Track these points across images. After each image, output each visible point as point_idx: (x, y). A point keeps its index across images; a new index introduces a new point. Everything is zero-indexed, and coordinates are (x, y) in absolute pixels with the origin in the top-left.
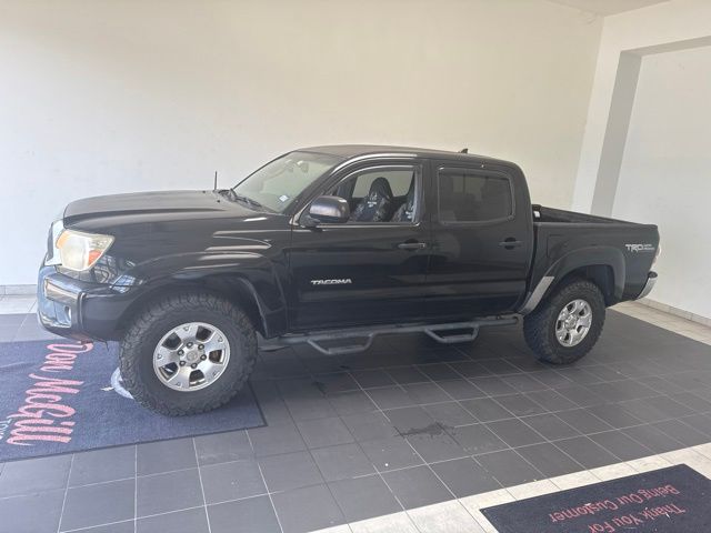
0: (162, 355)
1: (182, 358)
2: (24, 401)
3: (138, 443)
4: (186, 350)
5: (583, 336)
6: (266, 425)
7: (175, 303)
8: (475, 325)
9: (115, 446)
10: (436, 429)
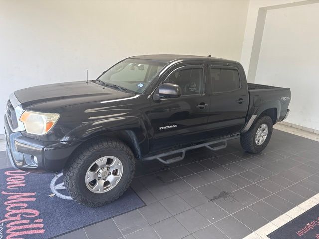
0: (89, 176)
1: (99, 176)
2: (6, 210)
3: (84, 227)
4: (101, 171)
5: (264, 140)
6: (145, 205)
7: (96, 148)
8: (225, 140)
9: (72, 231)
10: (224, 194)
